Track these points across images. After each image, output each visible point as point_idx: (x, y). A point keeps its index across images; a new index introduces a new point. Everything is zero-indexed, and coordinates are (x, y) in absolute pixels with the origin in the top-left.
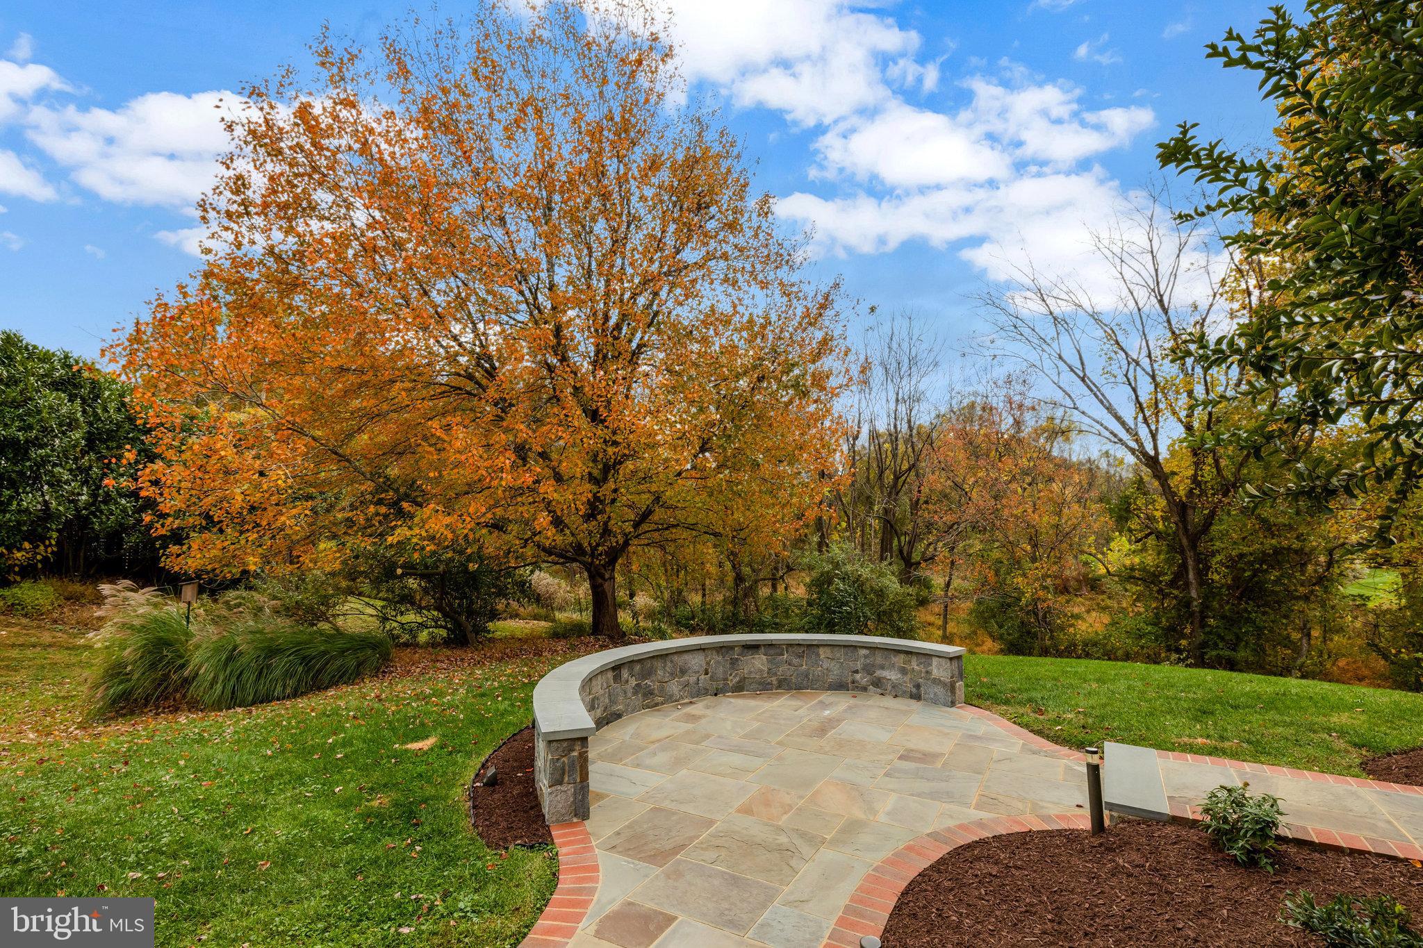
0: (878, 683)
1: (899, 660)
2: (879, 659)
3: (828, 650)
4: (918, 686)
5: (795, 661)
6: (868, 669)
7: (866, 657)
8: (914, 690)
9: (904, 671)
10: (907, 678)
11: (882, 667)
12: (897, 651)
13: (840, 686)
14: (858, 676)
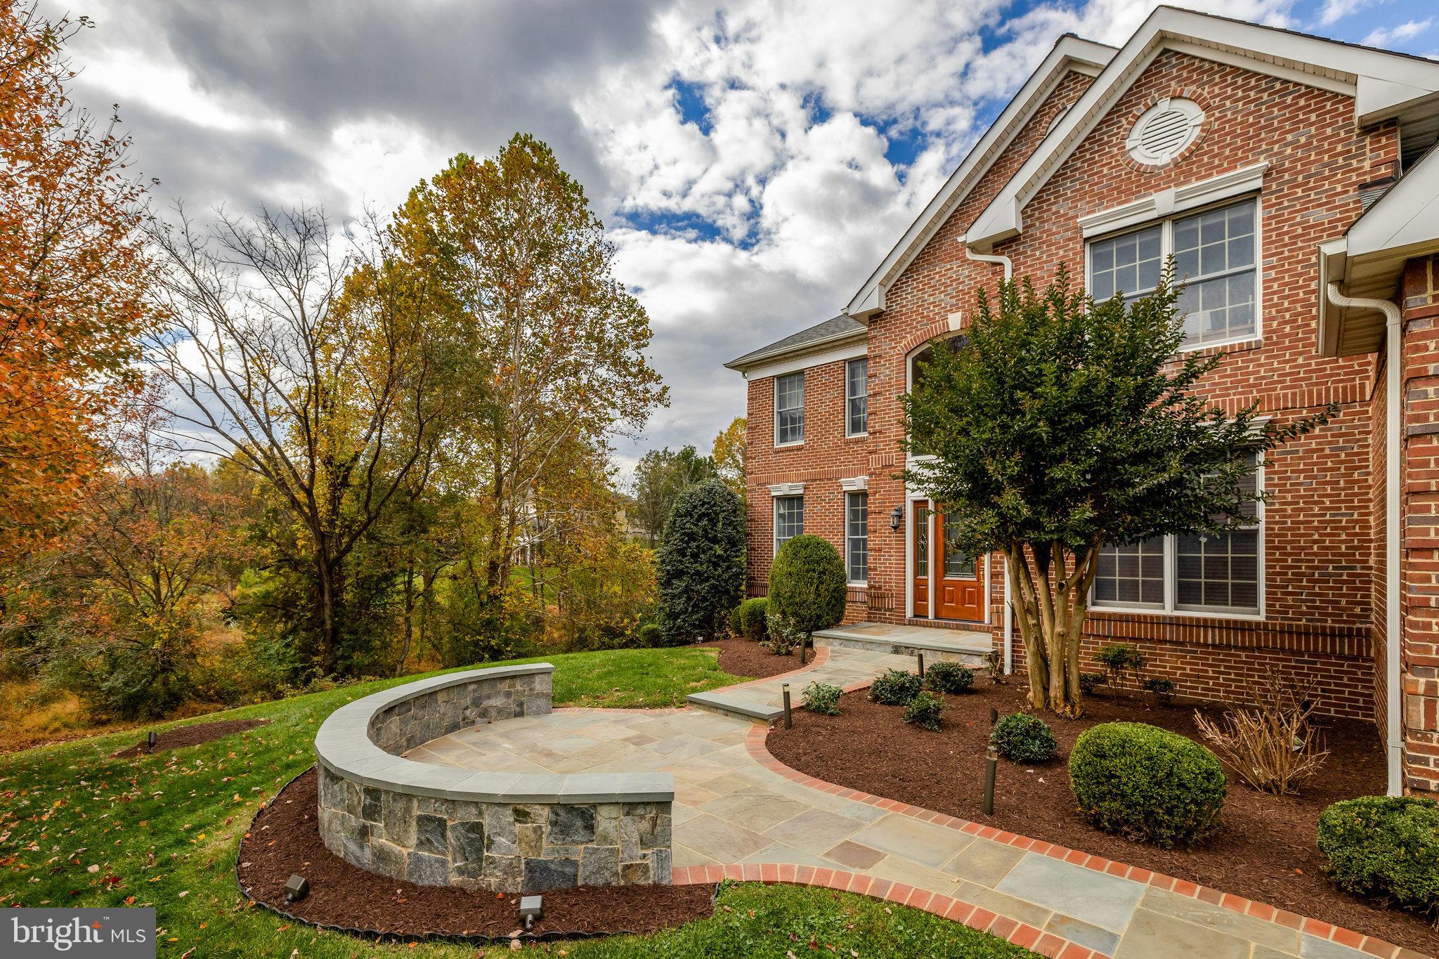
0: (484, 714)
1: (504, 686)
2: (486, 690)
3: (444, 694)
4: (521, 705)
5: (420, 713)
6: (476, 703)
7: (474, 691)
8: (518, 709)
9: (508, 695)
10: (511, 701)
11: (489, 697)
12: (503, 678)
13: (454, 727)
14: (468, 712)
